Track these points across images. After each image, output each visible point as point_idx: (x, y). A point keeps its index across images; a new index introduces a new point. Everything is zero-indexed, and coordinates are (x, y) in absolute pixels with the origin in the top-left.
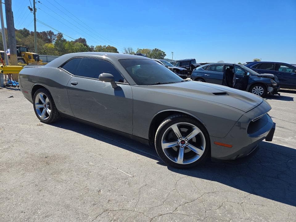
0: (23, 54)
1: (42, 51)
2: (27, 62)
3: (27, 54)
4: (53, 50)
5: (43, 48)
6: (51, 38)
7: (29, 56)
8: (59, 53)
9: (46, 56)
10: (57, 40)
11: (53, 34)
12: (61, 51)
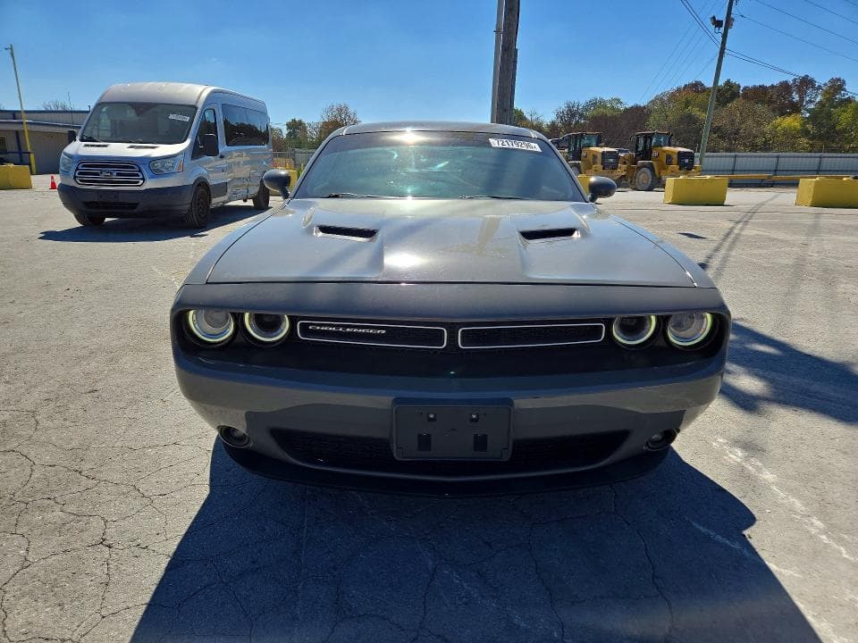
0: (655, 154)
1: (760, 141)
2: (660, 173)
3: (665, 151)
4: (793, 137)
5: (764, 134)
6: (802, 99)
7: (669, 157)
8: (812, 145)
9: (733, 154)
10: (820, 102)
11: (813, 87)
12: (821, 137)
